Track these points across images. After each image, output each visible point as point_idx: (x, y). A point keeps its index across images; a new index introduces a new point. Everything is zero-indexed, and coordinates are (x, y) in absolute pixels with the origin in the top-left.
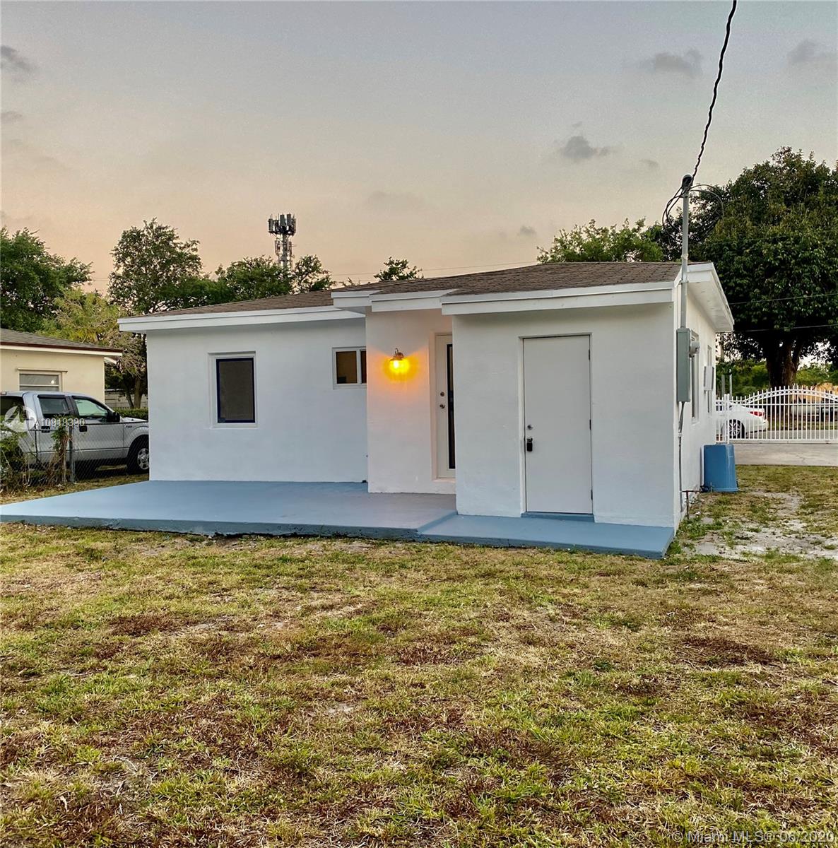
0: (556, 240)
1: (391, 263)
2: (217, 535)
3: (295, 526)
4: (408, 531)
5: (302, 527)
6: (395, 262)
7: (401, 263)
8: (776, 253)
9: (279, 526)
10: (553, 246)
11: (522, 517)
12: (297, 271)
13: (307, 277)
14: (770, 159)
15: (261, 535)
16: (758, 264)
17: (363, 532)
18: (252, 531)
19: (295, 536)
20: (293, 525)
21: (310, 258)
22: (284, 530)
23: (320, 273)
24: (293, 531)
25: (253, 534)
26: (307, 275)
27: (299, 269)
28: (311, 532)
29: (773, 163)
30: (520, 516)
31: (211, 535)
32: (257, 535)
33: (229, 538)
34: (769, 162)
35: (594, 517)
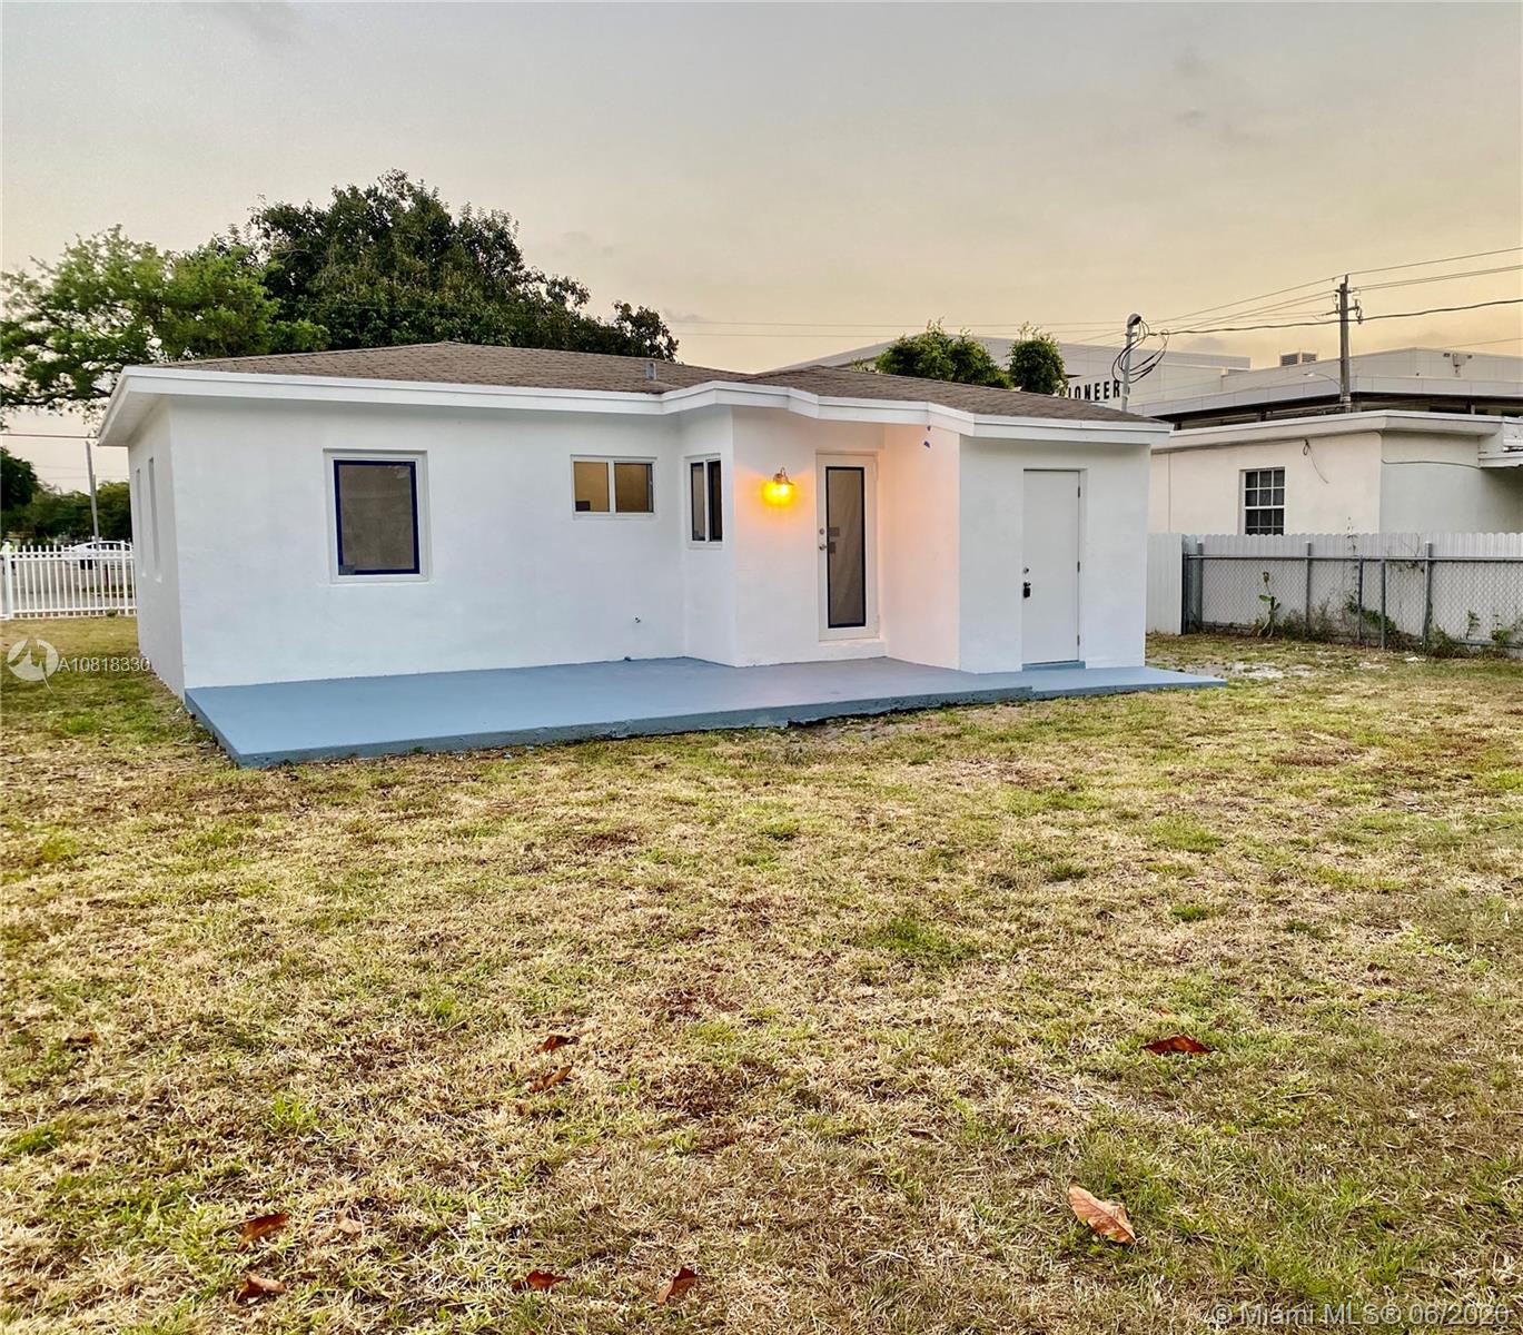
2: (790, 724)
3: (896, 700)
5: (904, 700)
9: (877, 702)
11: (1024, 670)
15: (852, 716)
18: (838, 714)
19: (895, 711)
20: (893, 699)
22: (882, 706)
25: (841, 716)
28: (916, 704)
30: (1021, 670)
31: (783, 725)
32: (844, 717)
33: (810, 725)
34: (376, 189)
35: (1084, 663)
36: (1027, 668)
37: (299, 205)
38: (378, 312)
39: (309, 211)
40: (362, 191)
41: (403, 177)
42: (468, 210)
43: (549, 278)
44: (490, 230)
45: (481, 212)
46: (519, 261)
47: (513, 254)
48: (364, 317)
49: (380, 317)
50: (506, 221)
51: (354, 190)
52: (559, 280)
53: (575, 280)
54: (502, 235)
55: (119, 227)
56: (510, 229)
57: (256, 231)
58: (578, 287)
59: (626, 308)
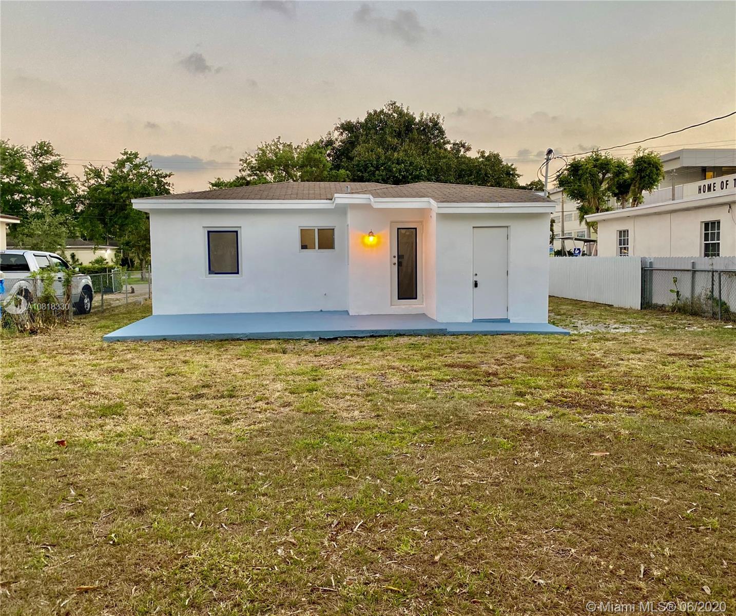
0: (259, 148)
1: (126, 153)
2: (320, 339)
3: (373, 331)
4: (442, 330)
5: (377, 331)
6: (129, 152)
8: (400, 171)
9: (363, 332)
10: (256, 152)
11: (473, 321)
13: (42, 159)
14: (384, 108)
15: (350, 337)
16: (390, 177)
18: (344, 336)
20: (371, 330)
21: (43, 142)
22: (366, 333)
23: (53, 156)
24: (371, 334)
26: (41, 156)
27: (34, 151)
28: (383, 333)
29: (386, 110)
30: (471, 321)
31: (317, 339)
32: (347, 337)
35: (509, 320)
37: (354, 121)
38: (372, 164)
39: (358, 123)
40: (378, 110)
41: (395, 103)
42: (422, 115)
43: (452, 142)
44: (431, 122)
45: (428, 115)
46: (443, 135)
47: (442, 132)
48: (366, 167)
49: (372, 166)
50: (438, 118)
51: (375, 111)
52: (458, 142)
53: (464, 142)
54: (436, 124)
55: (279, 137)
56: (440, 121)
57: (336, 134)
58: (466, 144)
59: (483, 152)
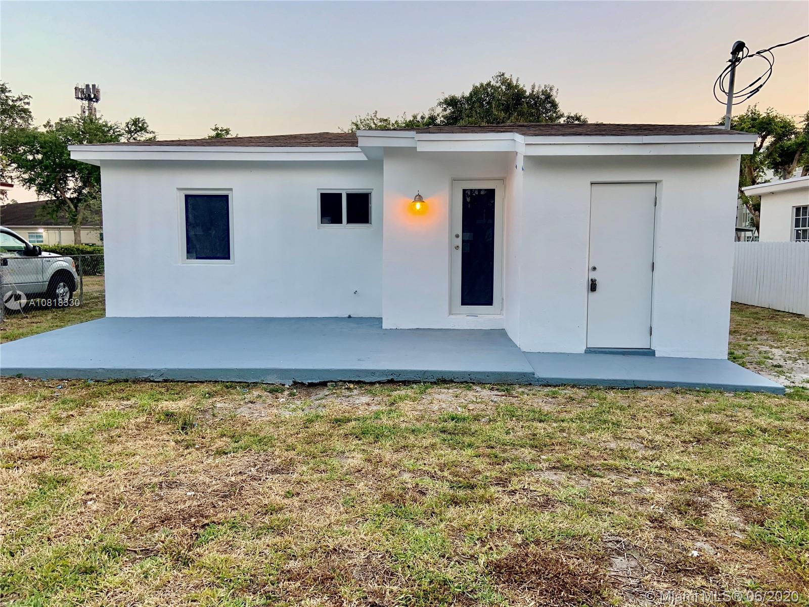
1: (216, 129)
2: (295, 383)
3: (393, 372)
4: (524, 374)
5: (400, 373)
6: (220, 129)
7: (225, 130)
9: (373, 373)
11: (586, 352)
12: (127, 129)
13: (136, 135)
14: (492, 80)
15: (350, 382)
17: (473, 377)
18: (340, 379)
19: (391, 382)
20: (389, 371)
21: (139, 118)
22: (379, 376)
23: (147, 132)
24: (390, 378)
25: (341, 381)
26: (135, 133)
27: (128, 127)
28: (411, 377)
29: (493, 83)
30: (583, 352)
31: (288, 383)
33: (312, 385)
34: (490, 82)
35: (654, 352)
36: (590, 351)
37: (458, 95)
39: (463, 97)
40: (485, 83)
41: (503, 74)
42: (533, 87)
43: (566, 115)
44: (543, 94)
45: (540, 87)
46: (556, 109)
47: (554, 105)
50: (551, 89)
51: (482, 84)
52: (572, 115)
53: (580, 115)
54: (548, 96)
55: (378, 111)
56: (554, 93)
57: (439, 110)
58: (582, 118)
